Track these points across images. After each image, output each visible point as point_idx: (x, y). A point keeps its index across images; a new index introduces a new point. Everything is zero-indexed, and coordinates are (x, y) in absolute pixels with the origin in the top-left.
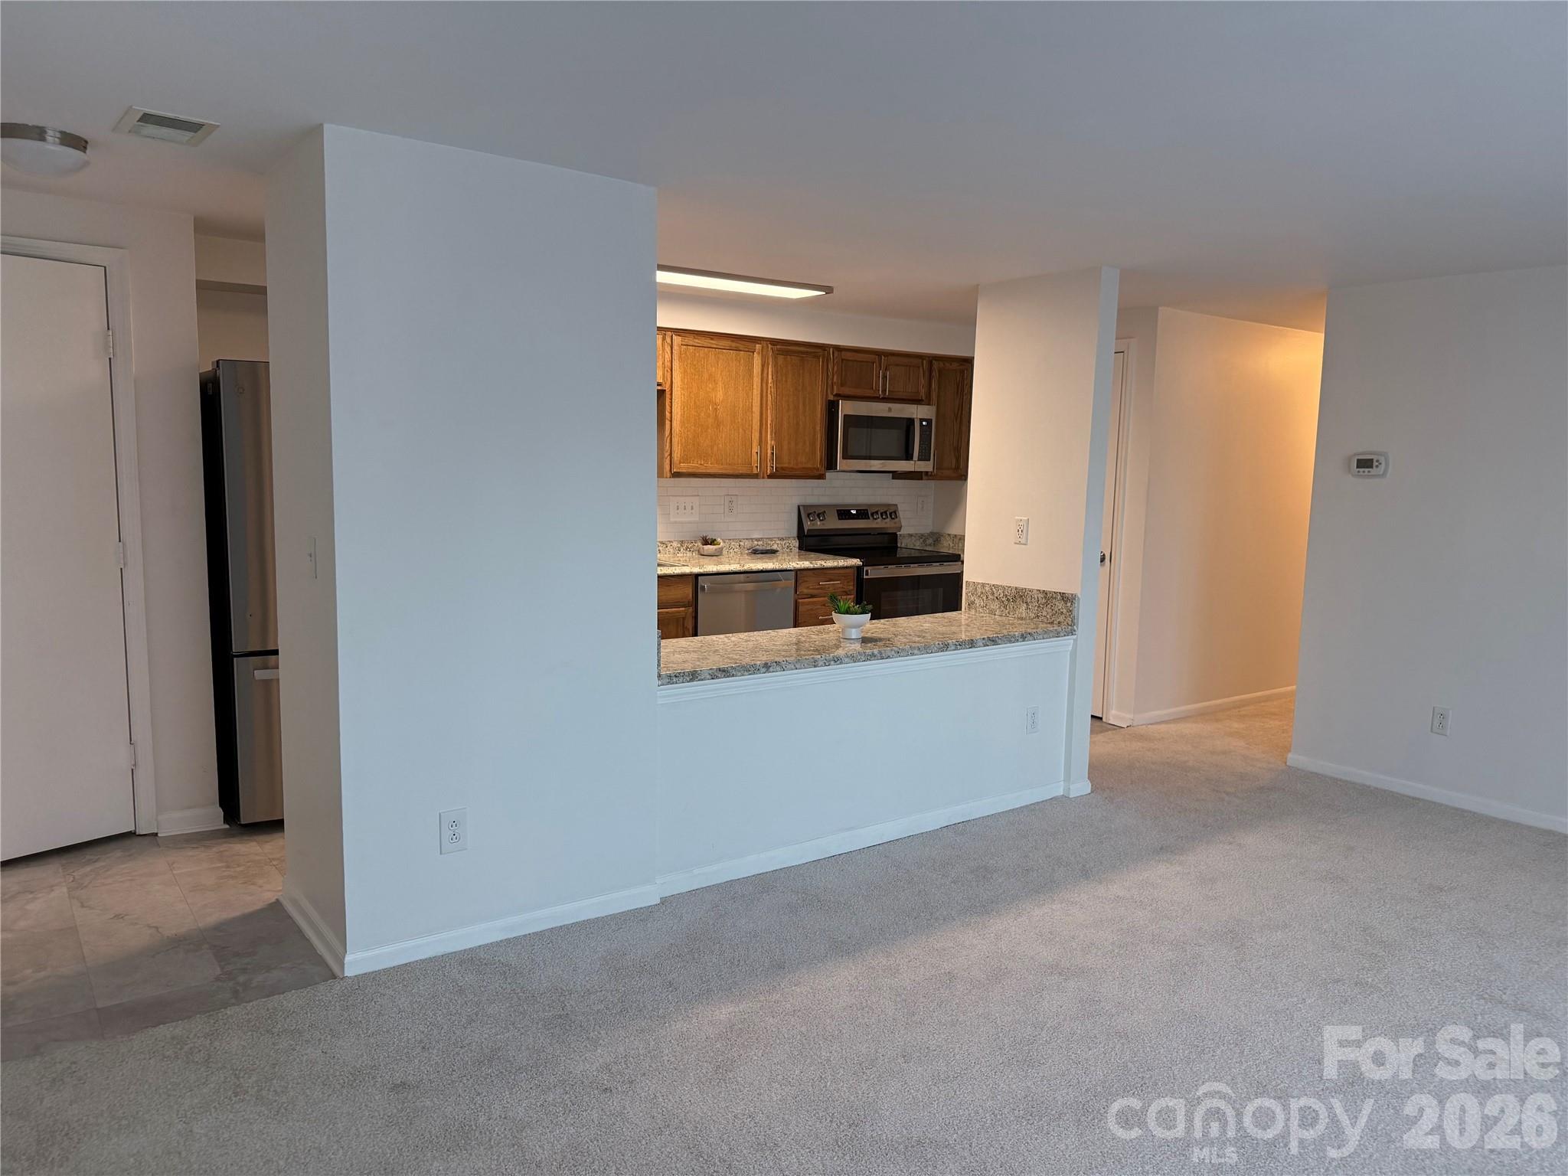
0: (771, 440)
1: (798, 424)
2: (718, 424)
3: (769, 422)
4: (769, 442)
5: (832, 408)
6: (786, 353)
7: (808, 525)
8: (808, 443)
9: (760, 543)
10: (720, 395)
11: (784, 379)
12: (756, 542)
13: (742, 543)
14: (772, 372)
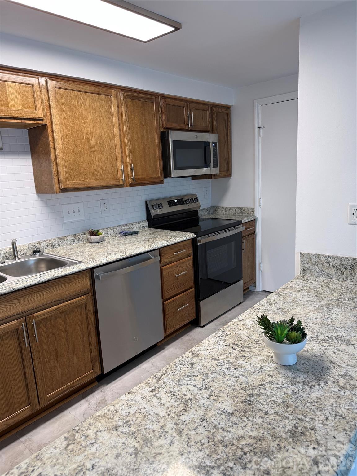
0: (130, 160)
1: (145, 148)
2: (92, 149)
3: (127, 147)
4: (128, 161)
5: (164, 137)
6: (133, 98)
7: (153, 212)
8: (152, 161)
9: (126, 227)
10: (90, 128)
11: (133, 116)
12: (124, 227)
13: (115, 230)
14: (125, 111)
